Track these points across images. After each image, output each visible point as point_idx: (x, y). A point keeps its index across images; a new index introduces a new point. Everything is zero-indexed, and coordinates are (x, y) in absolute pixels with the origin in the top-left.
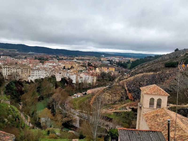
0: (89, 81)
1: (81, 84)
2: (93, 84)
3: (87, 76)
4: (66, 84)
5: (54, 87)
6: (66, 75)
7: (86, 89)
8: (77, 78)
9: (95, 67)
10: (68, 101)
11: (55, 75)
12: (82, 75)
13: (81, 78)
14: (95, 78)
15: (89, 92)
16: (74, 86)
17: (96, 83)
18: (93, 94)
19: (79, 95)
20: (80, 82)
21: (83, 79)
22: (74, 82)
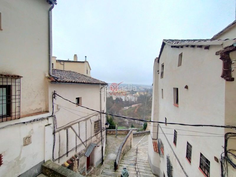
0: (133, 100)
1: (128, 101)
2: (135, 102)
3: (132, 97)
4: (119, 102)
5: (112, 103)
6: (119, 97)
7: (131, 105)
8: (125, 98)
9: (136, 92)
10: (120, 111)
11: (112, 96)
12: (128, 96)
13: (128, 98)
14: (137, 98)
15: (133, 106)
16: (123, 103)
17: (137, 101)
18: (136, 107)
19: (127, 108)
20: (127, 100)
21: (129, 99)
22: (124, 100)
